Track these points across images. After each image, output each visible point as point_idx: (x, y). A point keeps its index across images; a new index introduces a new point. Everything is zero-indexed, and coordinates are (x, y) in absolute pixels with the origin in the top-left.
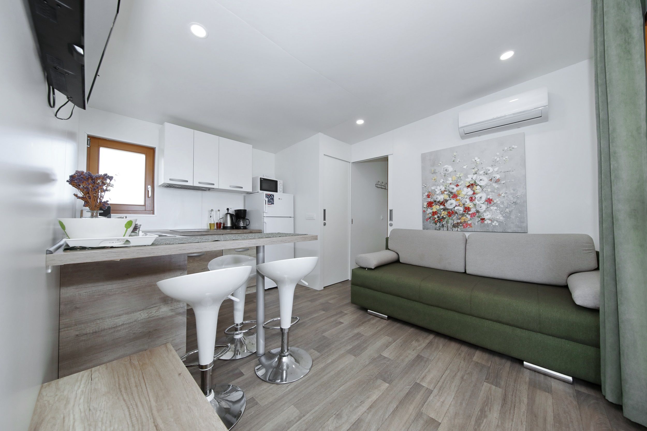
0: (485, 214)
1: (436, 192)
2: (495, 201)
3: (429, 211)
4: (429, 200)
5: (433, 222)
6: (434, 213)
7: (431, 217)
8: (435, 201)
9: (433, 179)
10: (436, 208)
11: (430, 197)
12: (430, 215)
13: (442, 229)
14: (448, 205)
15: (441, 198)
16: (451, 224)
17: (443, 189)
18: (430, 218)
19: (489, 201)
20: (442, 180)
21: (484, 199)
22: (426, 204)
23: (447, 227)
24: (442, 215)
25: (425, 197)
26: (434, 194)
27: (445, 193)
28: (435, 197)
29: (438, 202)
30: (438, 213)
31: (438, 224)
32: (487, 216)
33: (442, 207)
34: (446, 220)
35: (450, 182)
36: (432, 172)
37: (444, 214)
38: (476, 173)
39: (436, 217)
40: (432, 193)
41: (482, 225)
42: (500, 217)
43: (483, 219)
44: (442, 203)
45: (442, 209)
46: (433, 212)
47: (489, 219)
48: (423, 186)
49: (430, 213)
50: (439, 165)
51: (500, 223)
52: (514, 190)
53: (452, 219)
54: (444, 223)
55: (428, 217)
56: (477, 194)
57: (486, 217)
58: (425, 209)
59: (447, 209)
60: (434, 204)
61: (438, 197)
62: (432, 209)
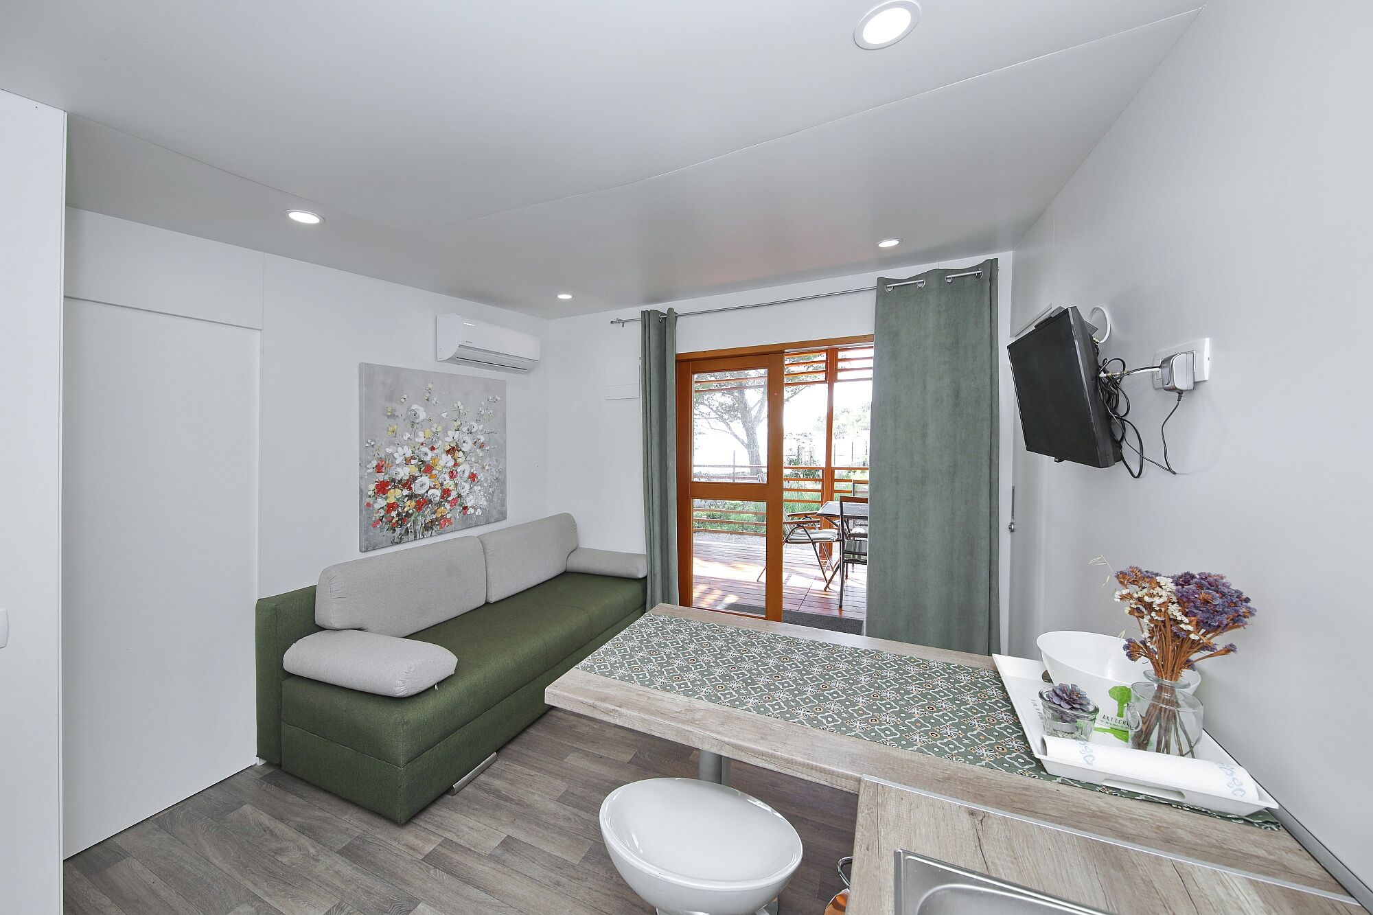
0: (468, 499)
1: (396, 459)
2: (479, 477)
3: (381, 503)
4: (381, 477)
5: (387, 527)
6: (391, 507)
7: (383, 517)
8: (393, 480)
9: (391, 429)
10: (394, 495)
11: (383, 470)
12: (382, 512)
13: (405, 538)
14: (418, 489)
15: (404, 473)
16: (422, 525)
17: (409, 454)
18: (381, 520)
19: (473, 477)
20: (407, 436)
21: (467, 474)
22: (372, 487)
23: (415, 532)
24: (406, 510)
25: (371, 471)
26: (390, 465)
27: (413, 462)
28: (392, 472)
29: (399, 481)
30: (398, 506)
31: (398, 530)
32: (470, 502)
33: (406, 492)
34: (413, 518)
35: (421, 440)
36: (389, 414)
37: (409, 506)
38: (458, 430)
39: (395, 515)
40: (387, 462)
41: (465, 517)
42: (483, 502)
43: (466, 508)
44: (407, 484)
45: (406, 496)
46: (388, 505)
47: (473, 507)
48: (367, 445)
49: (382, 508)
50: (403, 400)
51: (483, 510)
52: (497, 461)
53: (423, 516)
54: (409, 525)
55: (378, 518)
56: (459, 465)
57: (469, 504)
58: (371, 500)
59: (416, 496)
60: (390, 487)
61: (399, 470)
62: (386, 498)
